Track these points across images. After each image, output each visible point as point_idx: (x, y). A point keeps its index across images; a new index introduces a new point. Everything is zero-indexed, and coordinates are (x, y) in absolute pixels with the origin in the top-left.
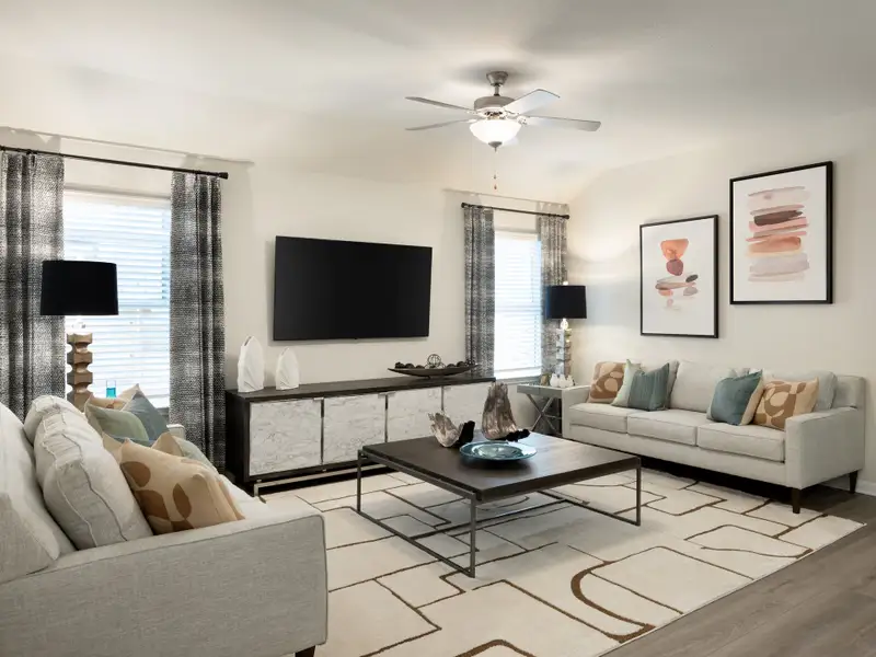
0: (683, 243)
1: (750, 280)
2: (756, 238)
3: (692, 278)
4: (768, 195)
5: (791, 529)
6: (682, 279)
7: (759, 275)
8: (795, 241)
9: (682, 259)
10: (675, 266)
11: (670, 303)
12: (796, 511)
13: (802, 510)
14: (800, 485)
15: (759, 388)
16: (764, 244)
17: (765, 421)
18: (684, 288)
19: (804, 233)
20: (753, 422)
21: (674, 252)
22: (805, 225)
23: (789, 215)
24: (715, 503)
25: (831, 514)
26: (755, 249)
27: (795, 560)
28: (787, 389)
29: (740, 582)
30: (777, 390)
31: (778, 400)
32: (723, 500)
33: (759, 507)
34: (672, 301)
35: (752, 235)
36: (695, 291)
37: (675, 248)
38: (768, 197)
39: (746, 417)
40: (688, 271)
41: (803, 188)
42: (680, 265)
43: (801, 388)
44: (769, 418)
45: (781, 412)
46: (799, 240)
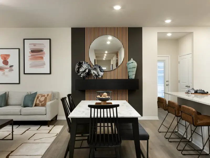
0: (8, 56)
1: (30, 67)
2: (31, 56)
3: (11, 66)
4: (35, 45)
5: (50, 130)
6: (8, 66)
7: (32, 66)
8: (42, 58)
9: (8, 60)
10: (6, 62)
11: (4, 73)
12: (49, 126)
13: (50, 126)
14: (50, 120)
15: (37, 96)
16: (33, 58)
17: (39, 105)
18: (9, 69)
19: (44, 56)
20: (35, 106)
21: (5, 58)
22: (45, 54)
23: (40, 51)
24: (28, 129)
25: (57, 125)
26: (31, 59)
27: (56, 136)
28: (44, 96)
29: (49, 145)
30: (42, 96)
31: (42, 99)
32: (30, 128)
33: (39, 128)
34: (5, 73)
35: (30, 55)
36: (12, 70)
37: (5, 57)
38: (35, 46)
39: (34, 105)
40: (10, 64)
41: (44, 44)
42: (8, 62)
43: (48, 95)
44: (40, 104)
45: (43, 102)
46: (43, 58)
